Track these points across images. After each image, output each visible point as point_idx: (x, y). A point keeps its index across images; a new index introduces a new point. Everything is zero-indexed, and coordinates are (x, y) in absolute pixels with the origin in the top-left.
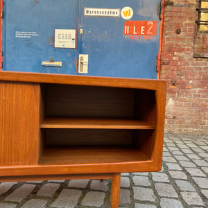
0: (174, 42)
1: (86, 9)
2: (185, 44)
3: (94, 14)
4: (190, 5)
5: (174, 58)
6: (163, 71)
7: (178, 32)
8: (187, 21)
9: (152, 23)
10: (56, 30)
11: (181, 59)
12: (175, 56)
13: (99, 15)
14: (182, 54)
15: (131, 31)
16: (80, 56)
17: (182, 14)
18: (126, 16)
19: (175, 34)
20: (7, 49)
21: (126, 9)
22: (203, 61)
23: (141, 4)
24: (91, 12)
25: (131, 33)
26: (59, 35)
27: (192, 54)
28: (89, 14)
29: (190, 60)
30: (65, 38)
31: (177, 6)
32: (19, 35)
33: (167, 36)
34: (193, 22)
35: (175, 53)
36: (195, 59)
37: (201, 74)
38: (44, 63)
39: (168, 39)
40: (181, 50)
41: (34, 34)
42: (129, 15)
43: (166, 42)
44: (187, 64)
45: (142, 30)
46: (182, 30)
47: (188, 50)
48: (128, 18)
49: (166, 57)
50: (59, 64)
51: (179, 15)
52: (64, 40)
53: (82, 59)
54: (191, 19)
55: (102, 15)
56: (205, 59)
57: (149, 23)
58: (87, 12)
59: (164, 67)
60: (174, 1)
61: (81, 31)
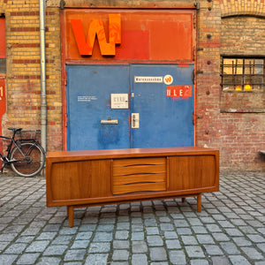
0: (206, 101)
1: (136, 78)
2: (213, 102)
3: (142, 81)
4: (215, 73)
6: (198, 124)
7: (208, 93)
8: (214, 85)
9: (188, 87)
10: (112, 95)
11: (211, 114)
12: (207, 112)
13: (146, 81)
14: (212, 110)
15: (172, 93)
16: (133, 114)
17: (210, 80)
18: (167, 82)
19: (206, 95)
20: (70, 111)
21: (167, 76)
22: (228, 115)
23: (178, 72)
24: (140, 79)
26: (115, 98)
27: (219, 110)
28: (138, 81)
29: (218, 114)
30: (119, 101)
31: (206, 74)
32: (80, 99)
33: (200, 97)
34: (218, 85)
35: (207, 110)
36: (221, 114)
37: (226, 124)
38: (103, 121)
39: (201, 99)
40: (211, 107)
41: (94, 98)
42: (170, 81)
43: (199, 102)
44: (216, 117)
45: (181, 93)
46: (210, 92)
47: (216, 107)
48: (169, 83)
49: (200, 113)
50: (115, 121)
51: (207, 81)
53: (134, 117)
54: (216, 83)
55: (148, 81)
57: (186, 87)
59: (198, 120)
60: (203, 70)
61: (133, 95)
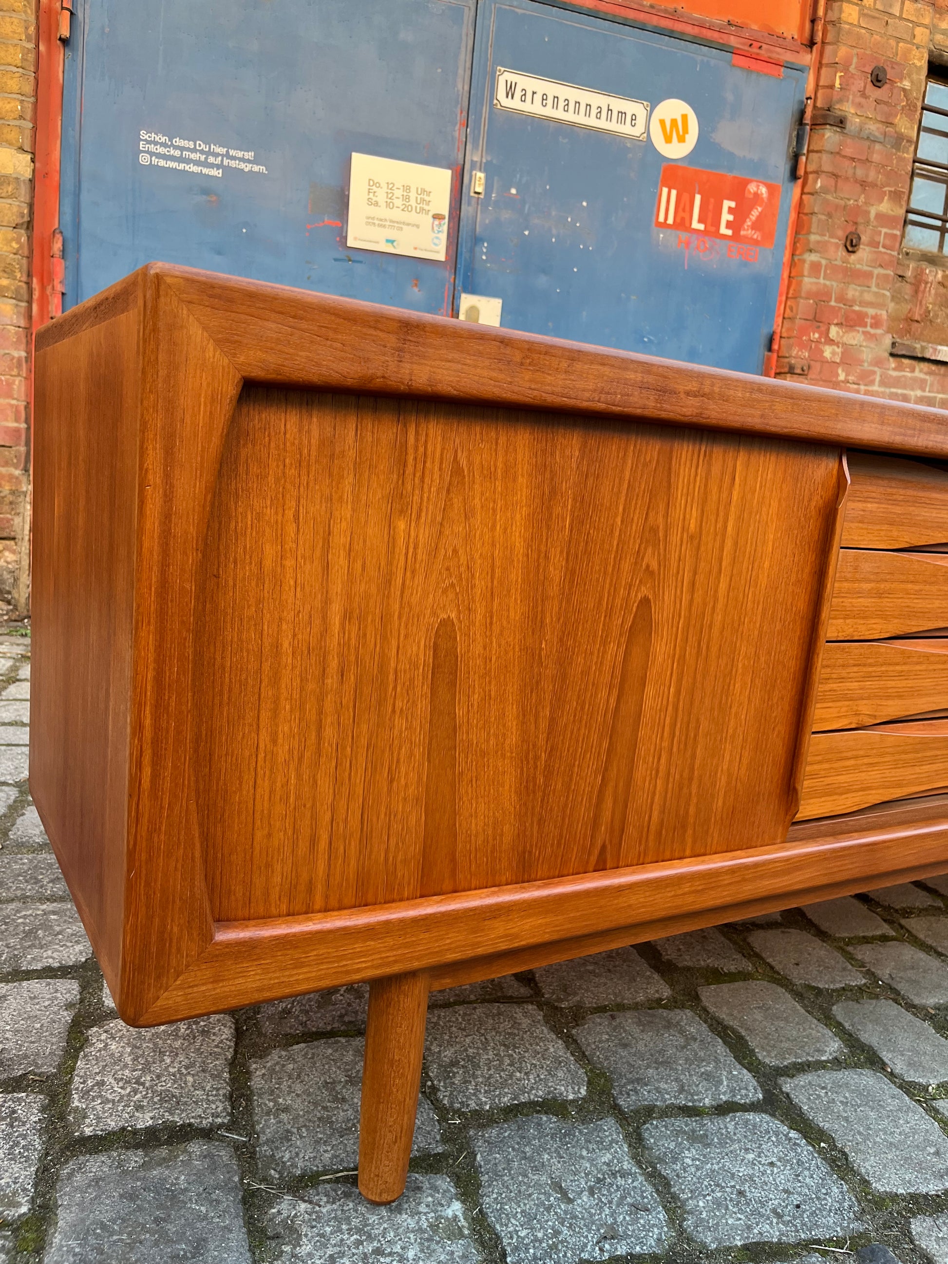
0: (834, 285)
1: (506, 77)
2: (868, 297)
3: (535, 108)
5: (828, 352)
7: (851, 245)
8: (885, 206)
9: (763, 190)
10: (358, 159)
11: (849, 358)
12: (831, 342)
13: (559, 114)
14: (855, 338)
15: (684, 212)
16: (466, 300)
17: (872, 176)
18: (668, 140)
19: (842, 252)
20: (85, 224)
21: (674, 108)
22: (917, 374)
23: (730, 97)
24: (528, 94)
25: (682, 224)
26: (373, 184)
27: (888, 340)
28: (514, 104)
29: (878, 362)
30: (398, 205)
31: (859, 135)
32: (158, 152)
33: (813, 257)
35: (834, 331)
36: (892, 363)
39: (816, 268)
40: (853, 321)
41: (243, 160)
42: (682, 139)
43: (808, 282)
44: (866, 378)
45: (726, 217)
46: (864, 238)
47: (876, 324)
48: (676, 150)
49: (802, 346)
51: (860, 173)
52: (397, 214)
54: (896, 196)
55: (570, 117)
56: (924, 366)
57: (752, 188)
58: (510, 91)
60: (848, 109)
61: (478, 182)
